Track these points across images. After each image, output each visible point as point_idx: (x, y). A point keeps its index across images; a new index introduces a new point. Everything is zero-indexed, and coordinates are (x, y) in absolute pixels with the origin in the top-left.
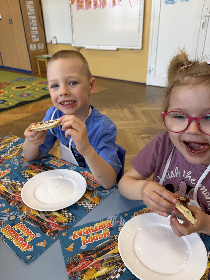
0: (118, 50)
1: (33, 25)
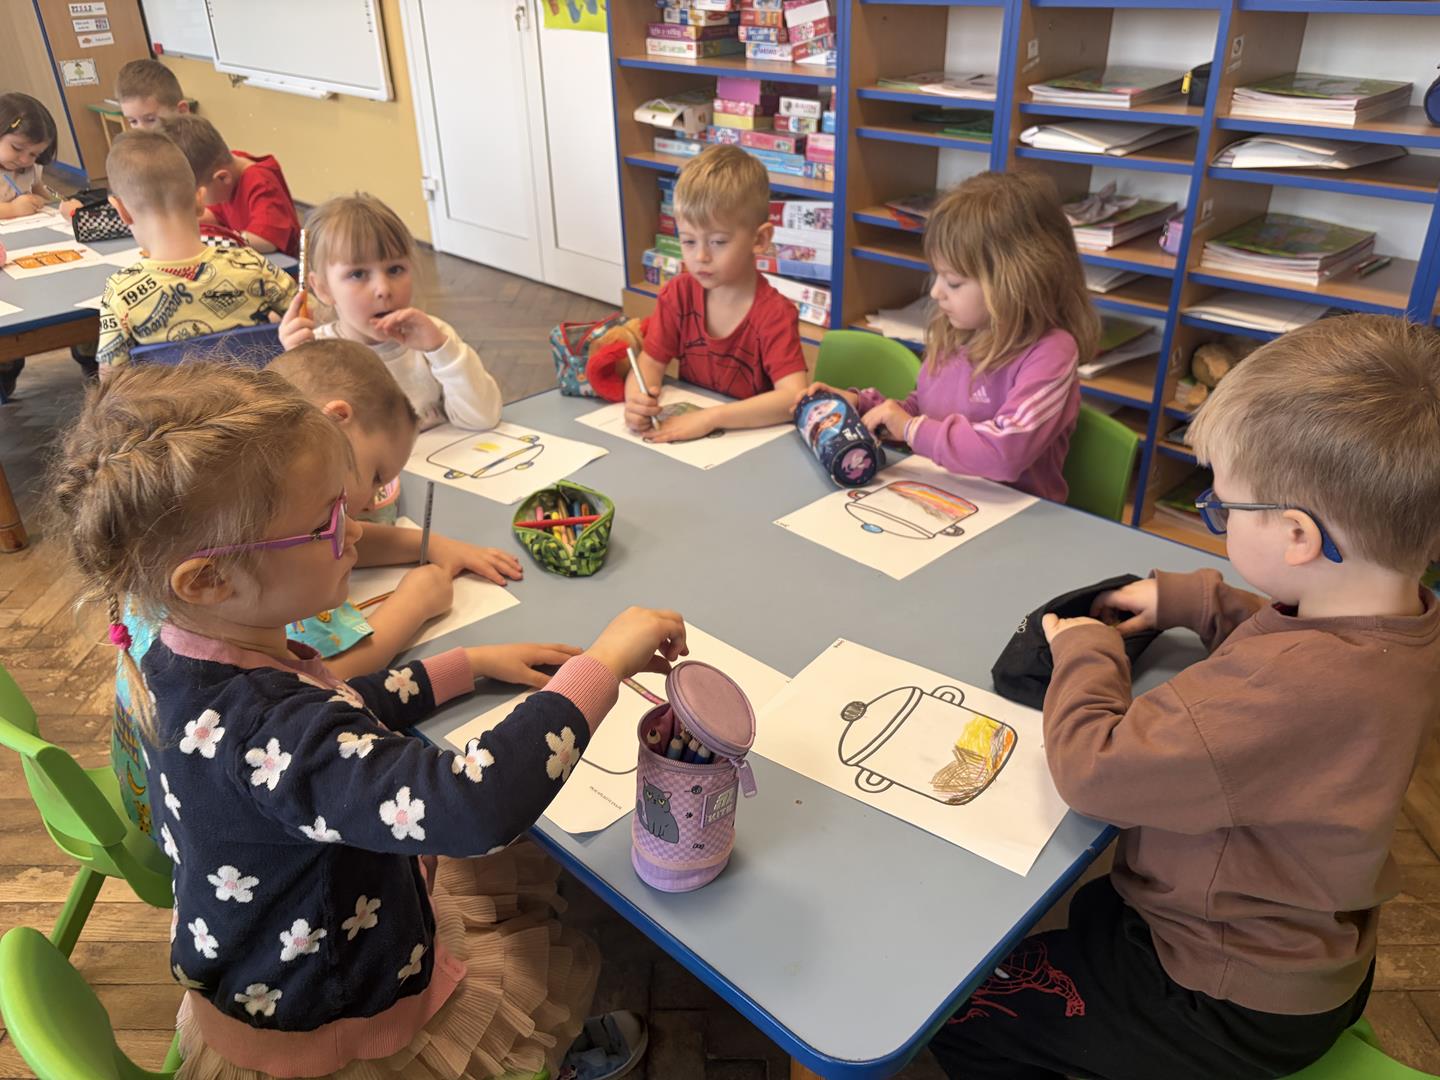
0: (334, 96)
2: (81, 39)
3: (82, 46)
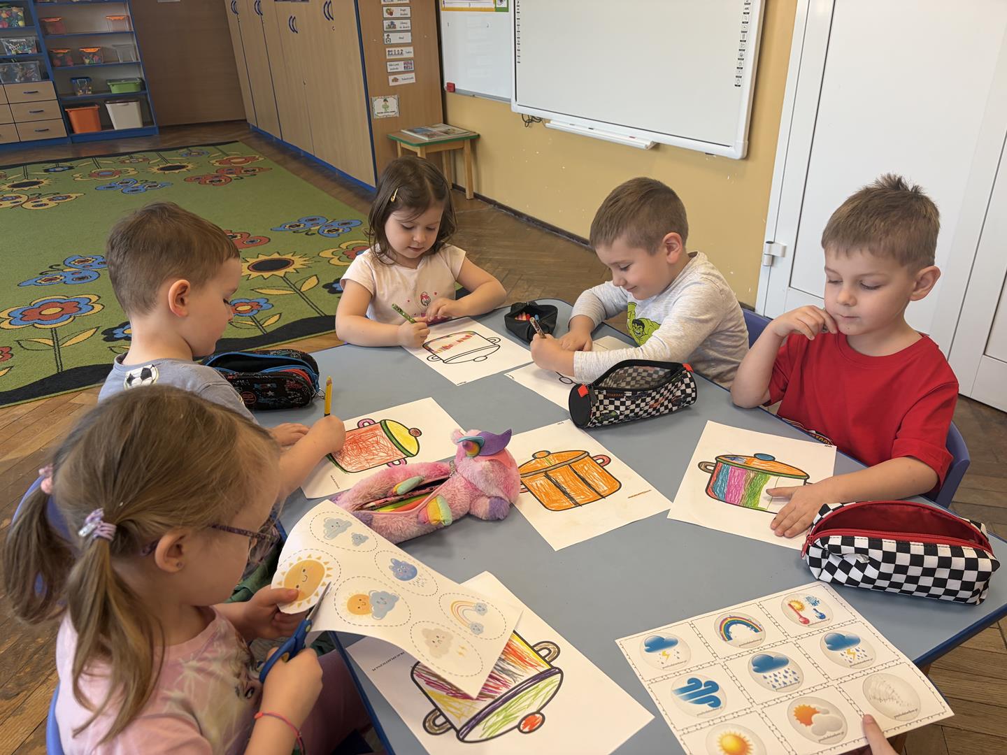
0: (656, 146)
1: (395, 27)
2: (391, 78)
3: (392, 84)
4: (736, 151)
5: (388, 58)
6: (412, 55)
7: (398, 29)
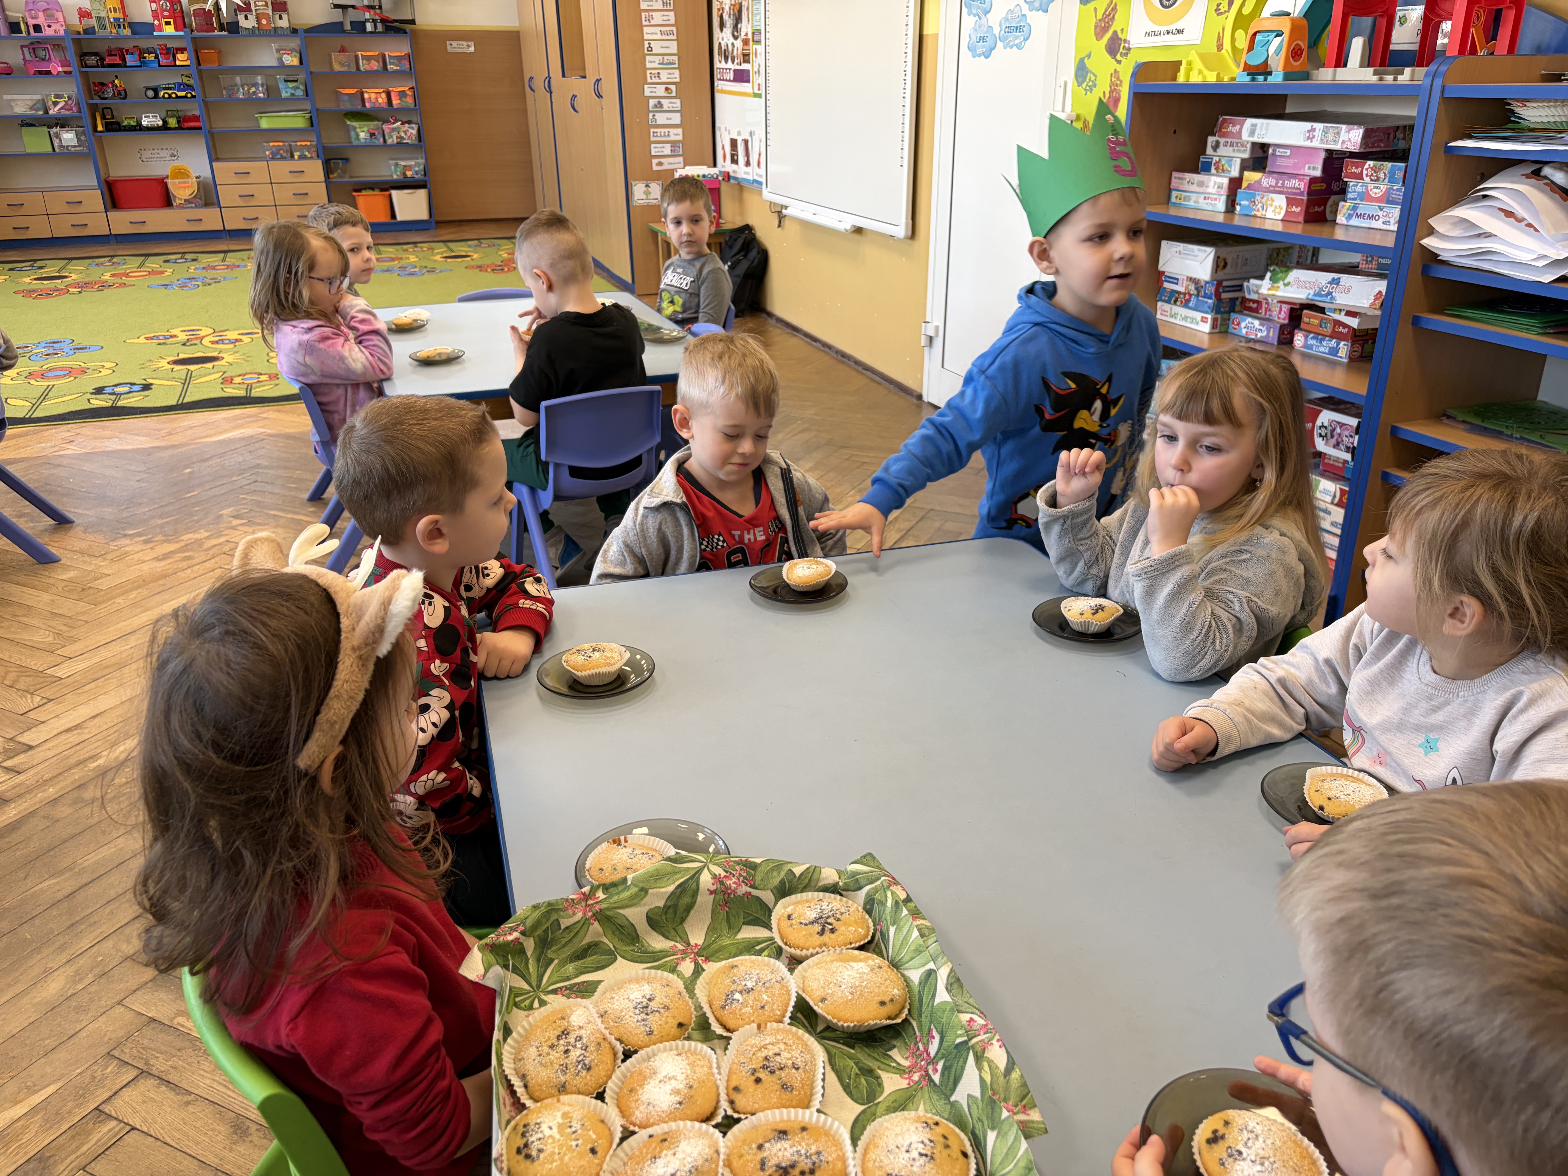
0: (858, 230)
1: (661, 106)
2: (655, 161)
3: (655, 168)
4: (901, 231)
5: (652, 139)
6: (680, 138)
7: (665, 108)
